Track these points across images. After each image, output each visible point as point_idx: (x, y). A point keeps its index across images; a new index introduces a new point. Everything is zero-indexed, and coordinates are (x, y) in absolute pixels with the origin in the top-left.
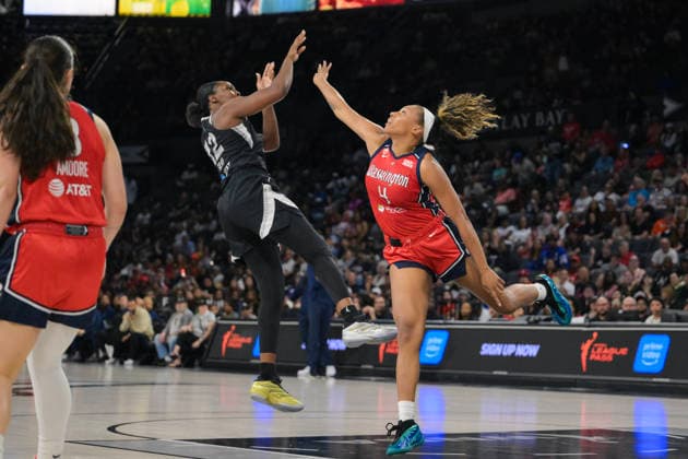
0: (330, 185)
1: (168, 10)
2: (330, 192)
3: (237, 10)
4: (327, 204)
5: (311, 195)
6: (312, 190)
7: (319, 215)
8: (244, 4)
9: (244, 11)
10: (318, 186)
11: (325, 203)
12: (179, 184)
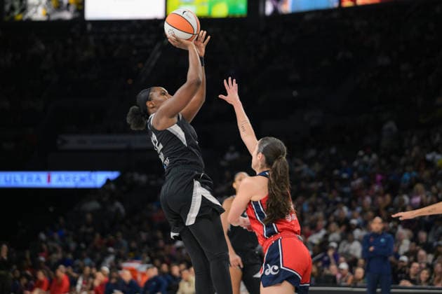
0: (356, 163)
1: (210, 12)
2: (355, 169)
3: (269, 9)
4: (354, 180)
5: (336, 172)
6: (339, 168)
7: (347, 190)
8: (275, 3)
9: (276, 11)
10: (344, 163)
11: (351, 178)
12: (223, 163)
